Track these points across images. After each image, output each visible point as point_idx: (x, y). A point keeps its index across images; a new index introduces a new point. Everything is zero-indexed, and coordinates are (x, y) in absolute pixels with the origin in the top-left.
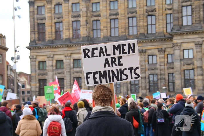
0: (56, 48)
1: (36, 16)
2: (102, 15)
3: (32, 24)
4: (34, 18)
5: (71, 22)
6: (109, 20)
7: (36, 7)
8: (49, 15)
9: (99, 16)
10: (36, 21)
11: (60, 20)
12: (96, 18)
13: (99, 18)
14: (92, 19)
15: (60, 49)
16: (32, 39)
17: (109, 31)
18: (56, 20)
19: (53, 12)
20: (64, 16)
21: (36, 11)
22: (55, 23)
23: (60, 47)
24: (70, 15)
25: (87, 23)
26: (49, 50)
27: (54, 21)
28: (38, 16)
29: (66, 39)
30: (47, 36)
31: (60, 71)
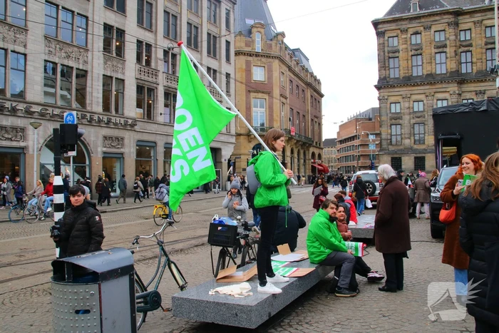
0: (414, 85)
1: (386, 49)
2: (474, 44)
3: (382, 58)
4: (384, 51)
5: (433, 54)
6: (484, 50)
7: (386, 38)
8: (404, 46)
9: (471, 45)
10: (386, 54)
11: (419, 52)
12: (466, 49)
13: (471, 49)
14: (460, 50)
15: (419, 88)
16: (382, 77)
17: (484, 64)
18: (413, 52)
19: (409, 43)
20: (424, 47)
21: (386, 42)
22: (412, 56)
23: (421, 85)
24: (433, 46)
25: (456, 55)
26: (405, 89)
27: (410, 54)
28: (390, 49)
29: (427, 75)
30: (402, 72)
31: (419, 115)
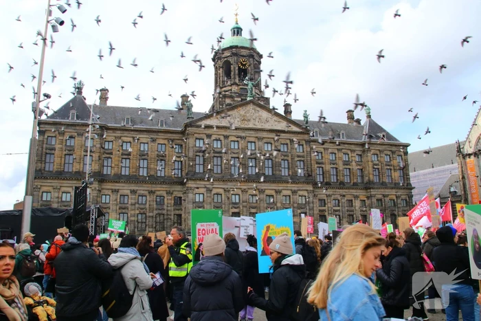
0: (64, 179)
1: (45, 146)
2: (114, 153)
3: (40, 153)
4: (42, 148)
5: (82, 156)
6: (120, 159)
7: (46, 137)
8: (60, 146)
9: (111, 154)
10: (44, 150)
11: (71, 152)
12: (108, 156)
13: (111, 156)
14: (104, 156)
15: (69, 182)
16: (38, 169)
17: (120, 169)
18: (67, 152)
19: (64, 144)
20: (76, 149)
21: (45, 140)
22: (65, 155)
23: (69, 180)
24: (83, 149)
25: (100, 159)
26: (56, 181)
27: (64, 153)
28: (48, 146)
29: (76, 172)
30: (55, 167)
31: (66, 204)
